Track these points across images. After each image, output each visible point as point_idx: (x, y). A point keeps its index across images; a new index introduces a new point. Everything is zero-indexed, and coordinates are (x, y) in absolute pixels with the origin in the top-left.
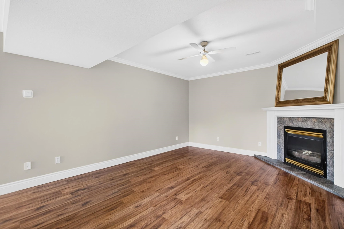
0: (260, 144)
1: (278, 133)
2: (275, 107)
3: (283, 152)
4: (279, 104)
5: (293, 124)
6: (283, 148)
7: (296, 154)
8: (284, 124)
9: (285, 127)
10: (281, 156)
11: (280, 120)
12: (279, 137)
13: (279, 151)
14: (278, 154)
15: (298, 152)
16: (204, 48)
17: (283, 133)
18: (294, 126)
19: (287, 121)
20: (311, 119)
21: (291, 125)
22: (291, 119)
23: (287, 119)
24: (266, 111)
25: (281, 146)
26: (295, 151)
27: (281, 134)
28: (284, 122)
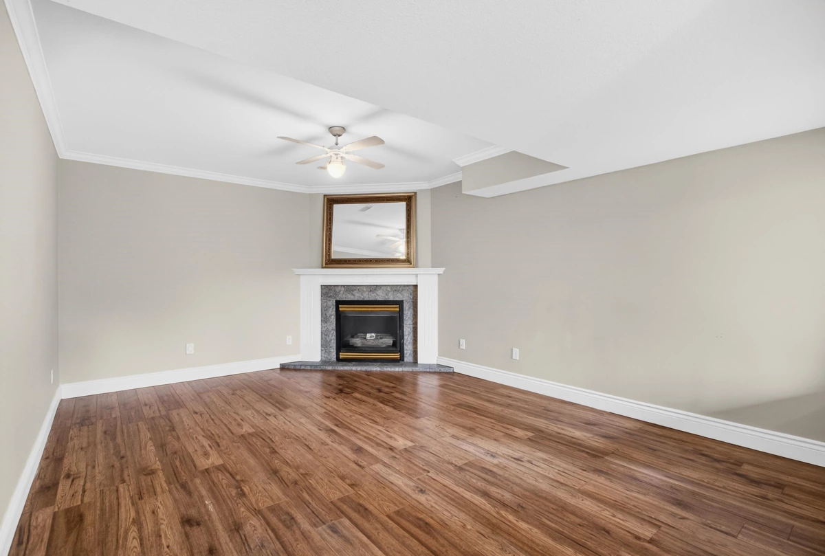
0: (289, 340)
1: (322, 314)
2: (323, 268)
3: (335, 345)
4: (331, 262)
5: (354, 295)
6: (334, 337)
7: (357, 341)
8: (335, 298)
9: (338, 303)
10: (329, 353)
11: (327, 291)
12: (325, 319)
13: (325, 345)
14: (322, 350)
15: (358, 338)
16: (337, 140)
17: (334, 313)
18: (356, 299)
19: (342, 292)
20: (383, 288)
21: (350, 298)
22: (349, 288)
23: (343, 289)
24: (299, 275)
25: (330, 336)
26: (353, 337)
27: (328, 315)
28: (336, 294)
